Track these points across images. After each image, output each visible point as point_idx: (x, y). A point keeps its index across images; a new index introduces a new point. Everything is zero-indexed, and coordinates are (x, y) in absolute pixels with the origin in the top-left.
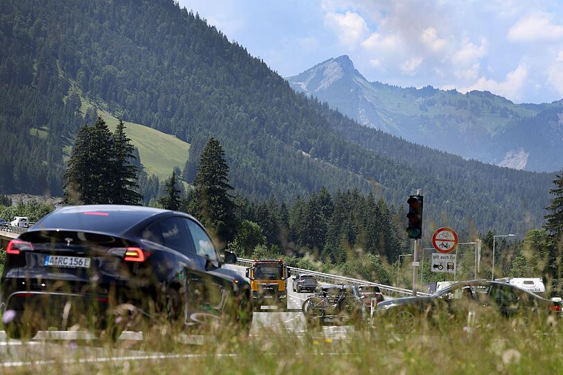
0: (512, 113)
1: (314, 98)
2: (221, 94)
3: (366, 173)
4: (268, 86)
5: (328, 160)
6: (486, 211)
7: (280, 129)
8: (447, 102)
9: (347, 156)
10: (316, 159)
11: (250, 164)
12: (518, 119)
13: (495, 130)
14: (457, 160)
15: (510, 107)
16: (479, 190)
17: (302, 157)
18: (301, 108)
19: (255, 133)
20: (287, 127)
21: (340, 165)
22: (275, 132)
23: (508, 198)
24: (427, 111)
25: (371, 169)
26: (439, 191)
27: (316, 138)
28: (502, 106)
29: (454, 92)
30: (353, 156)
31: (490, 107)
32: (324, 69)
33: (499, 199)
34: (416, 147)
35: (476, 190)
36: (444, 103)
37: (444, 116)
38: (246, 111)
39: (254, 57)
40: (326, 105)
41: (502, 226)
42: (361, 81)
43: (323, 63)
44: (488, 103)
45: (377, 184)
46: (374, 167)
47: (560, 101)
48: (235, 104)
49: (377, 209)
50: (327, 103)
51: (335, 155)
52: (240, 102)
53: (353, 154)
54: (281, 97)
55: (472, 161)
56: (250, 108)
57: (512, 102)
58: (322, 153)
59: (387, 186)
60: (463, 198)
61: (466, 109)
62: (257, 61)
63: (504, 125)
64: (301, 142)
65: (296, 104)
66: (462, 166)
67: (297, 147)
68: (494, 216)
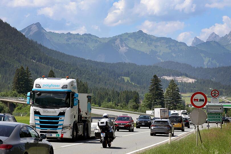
0: (99, 41)
1: (32, 40)
2: (3, 41)
3: (55, 67)
4: (18, 37)
5: (42, 62)
6: (97, 78)
7: (25, 53)
8: (76, 38)
9: (48, 61)
10: (38, 63)
11: (17, 66)
12: (101, 43)
13: (93, 47)
14: (84, 60)
15: (98, 39)
16: (93, 71)
17: (33, 62)
18: (30, 44)
19: (16, 54)
20: (27, 52)
21: (46, 64)
22: (23, 54)
23: (103, 73)
24: (68, 41)
25: (57, 65)
26: (81, 72)
27: (37, 55)
28: (95, 39)
29: (78, 34)
30: (51, 61)
31: (91, 40)
32: (31, 28)
33: (100, 73)
34: (69, 56)
35: (92, 71)
36: (75, 39)
37: (75, 43)
38: (12, 47)
39: (12, 27)
40: (36, 42)
41: (103, 83)
42: (44, 31)
43: (30, 25)
44: (90, 38)
45: (60, 70)
46: (58, 64)
47: (115, 36)
48: (8, 44)
49: (83, 85)
50: (36, 41)
51: (44, 61)
52: (10, 44)
53: (50, 60)
54: (23, 41)
55: (89, 60)
56: (13, 46)
57: (98, 38)
58: (40, 60)
59: (63, 71)
60: (89, 74)
61: (82, 40)
62: (14, 28)
63: (96, 45)
64: (32, 57)
65: (28, 43)
66: (85, 62)
67: (31, 59)
68: (100, 80)
